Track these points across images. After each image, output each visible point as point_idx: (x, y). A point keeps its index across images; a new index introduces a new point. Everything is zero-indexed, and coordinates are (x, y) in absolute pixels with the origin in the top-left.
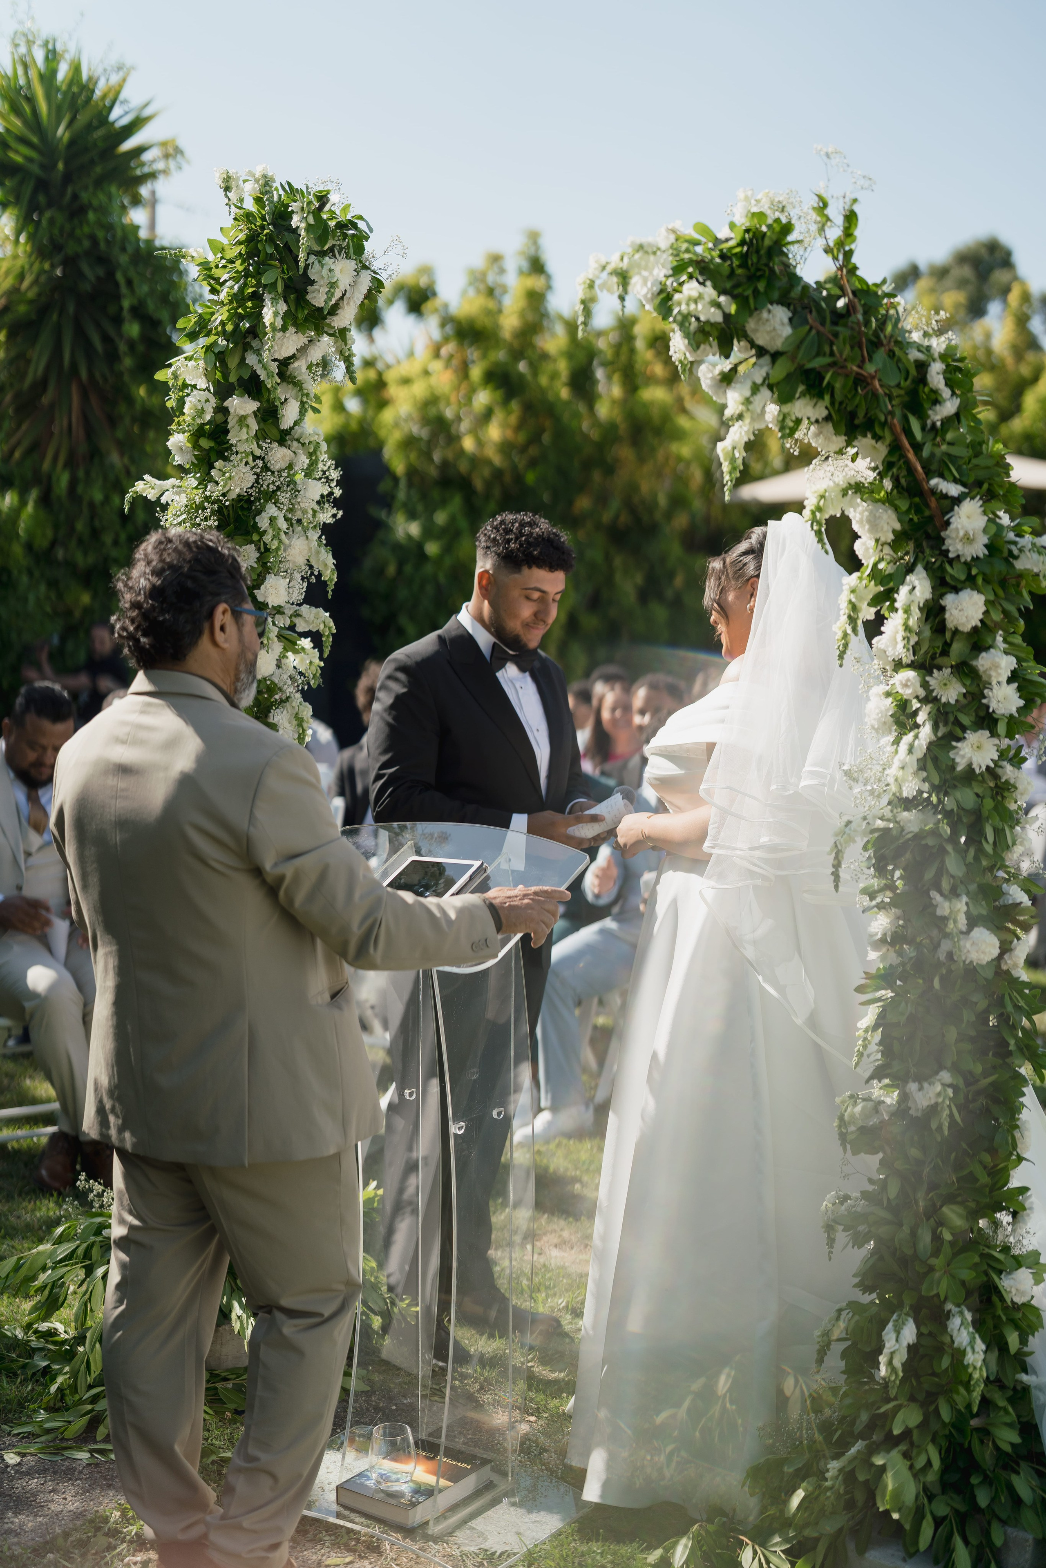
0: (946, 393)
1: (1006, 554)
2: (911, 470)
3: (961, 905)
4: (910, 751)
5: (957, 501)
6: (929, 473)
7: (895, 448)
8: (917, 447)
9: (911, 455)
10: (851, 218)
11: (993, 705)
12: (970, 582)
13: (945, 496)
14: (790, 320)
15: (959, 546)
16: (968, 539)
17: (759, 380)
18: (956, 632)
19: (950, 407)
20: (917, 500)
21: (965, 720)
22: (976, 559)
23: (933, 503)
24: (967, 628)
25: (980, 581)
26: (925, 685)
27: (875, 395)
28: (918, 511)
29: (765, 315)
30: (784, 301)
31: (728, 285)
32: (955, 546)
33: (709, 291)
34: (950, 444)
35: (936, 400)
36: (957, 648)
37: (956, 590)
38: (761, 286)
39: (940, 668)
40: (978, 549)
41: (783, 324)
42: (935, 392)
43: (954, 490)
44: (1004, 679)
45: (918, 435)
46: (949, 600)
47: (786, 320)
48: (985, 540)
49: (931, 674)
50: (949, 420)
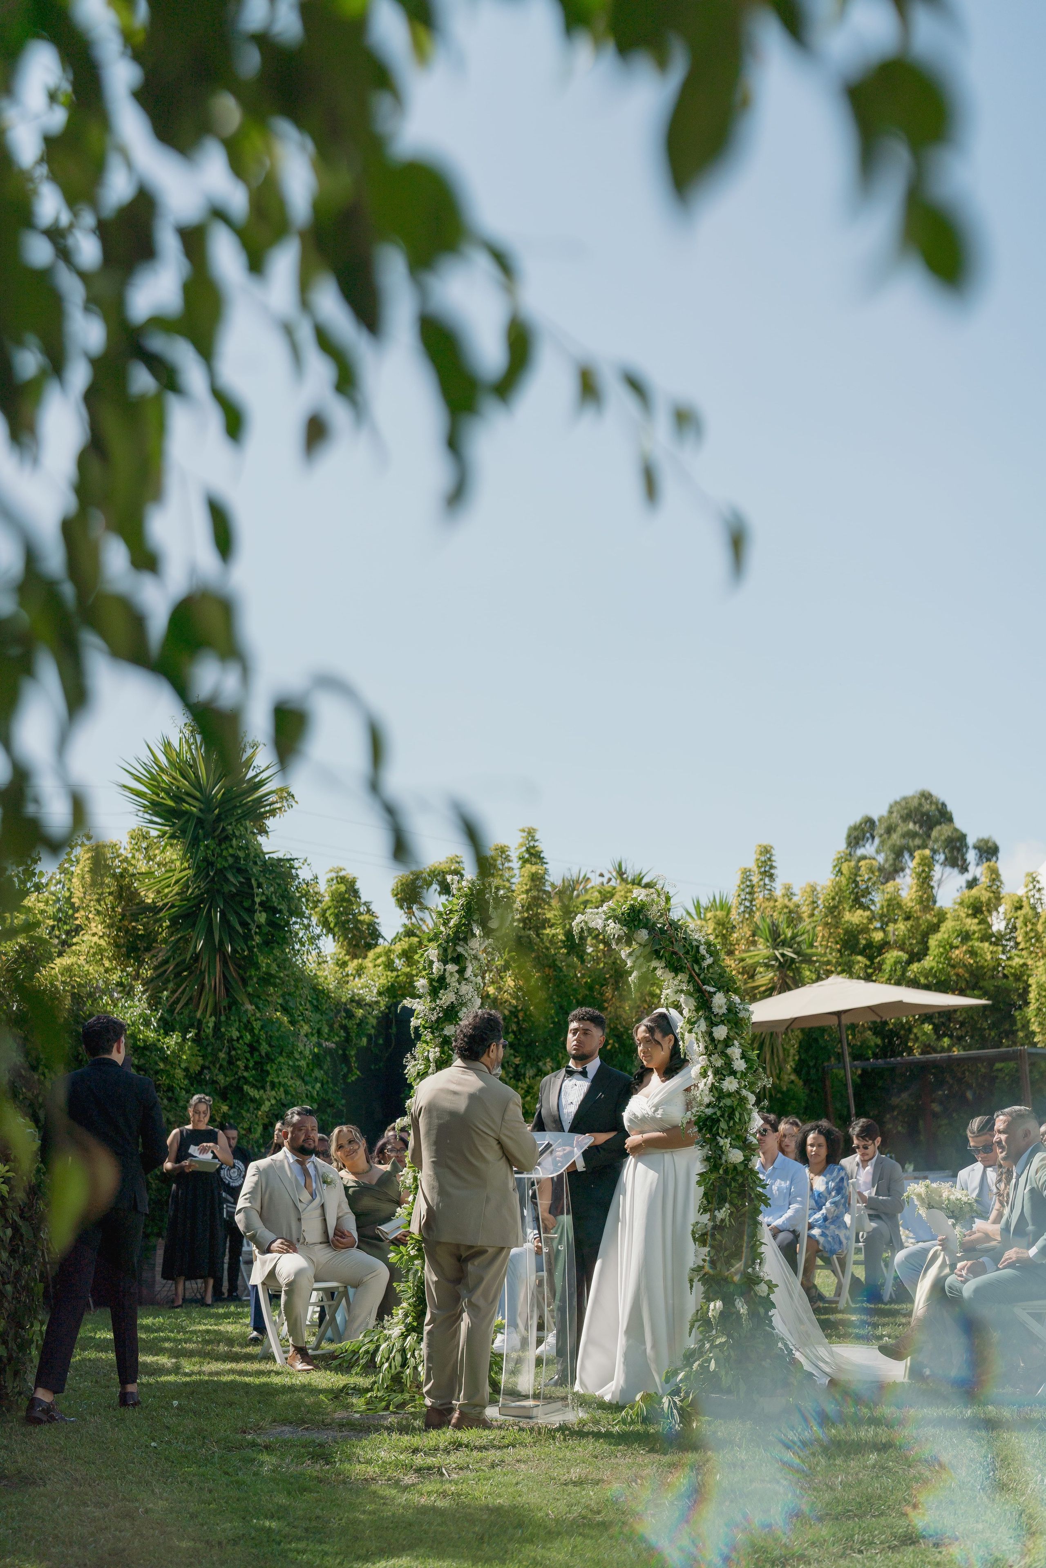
0: (707, 956)
1: (734, 1011)
2: (698, 984)
3: (728, 1141)
4: (707, 1085)
5: (715, 993)
6: (704, 984)
7: (691, 976)
8: (698, 975)
9: (696, 978)
10: (668, 898)
11: (735, 1067)
12: (722, 1022)
13: (709, 992)
16: (720, 1007)
18: (719, 1041)
19: (709, 961)
20: (701, 994)
21: (725, 1073)
22: (724, 1014)
23: (707, 994)
24: (722, 1039)
25: (726, 1022)
26: (709, 1060)
27: (680, 957)
28: (702, 998)
29: (640, 932)
30: (646, 927)
31: (625, 923)
32: (716, 1010)
33: (618, 926)
34: (711, 974)
35: (703, 958)
36: (720, 1046)
37: (717, 1025)
38: (636, 923)
39: (714, 1055)
40: (724, 1010)
42: (704, 956)
43: (712, 990)
44: (738, 1057)
45: (697, 971)
46: (714, 1029)
48: (726, 1007)
49: (711, 1057)
50: (709, 966)
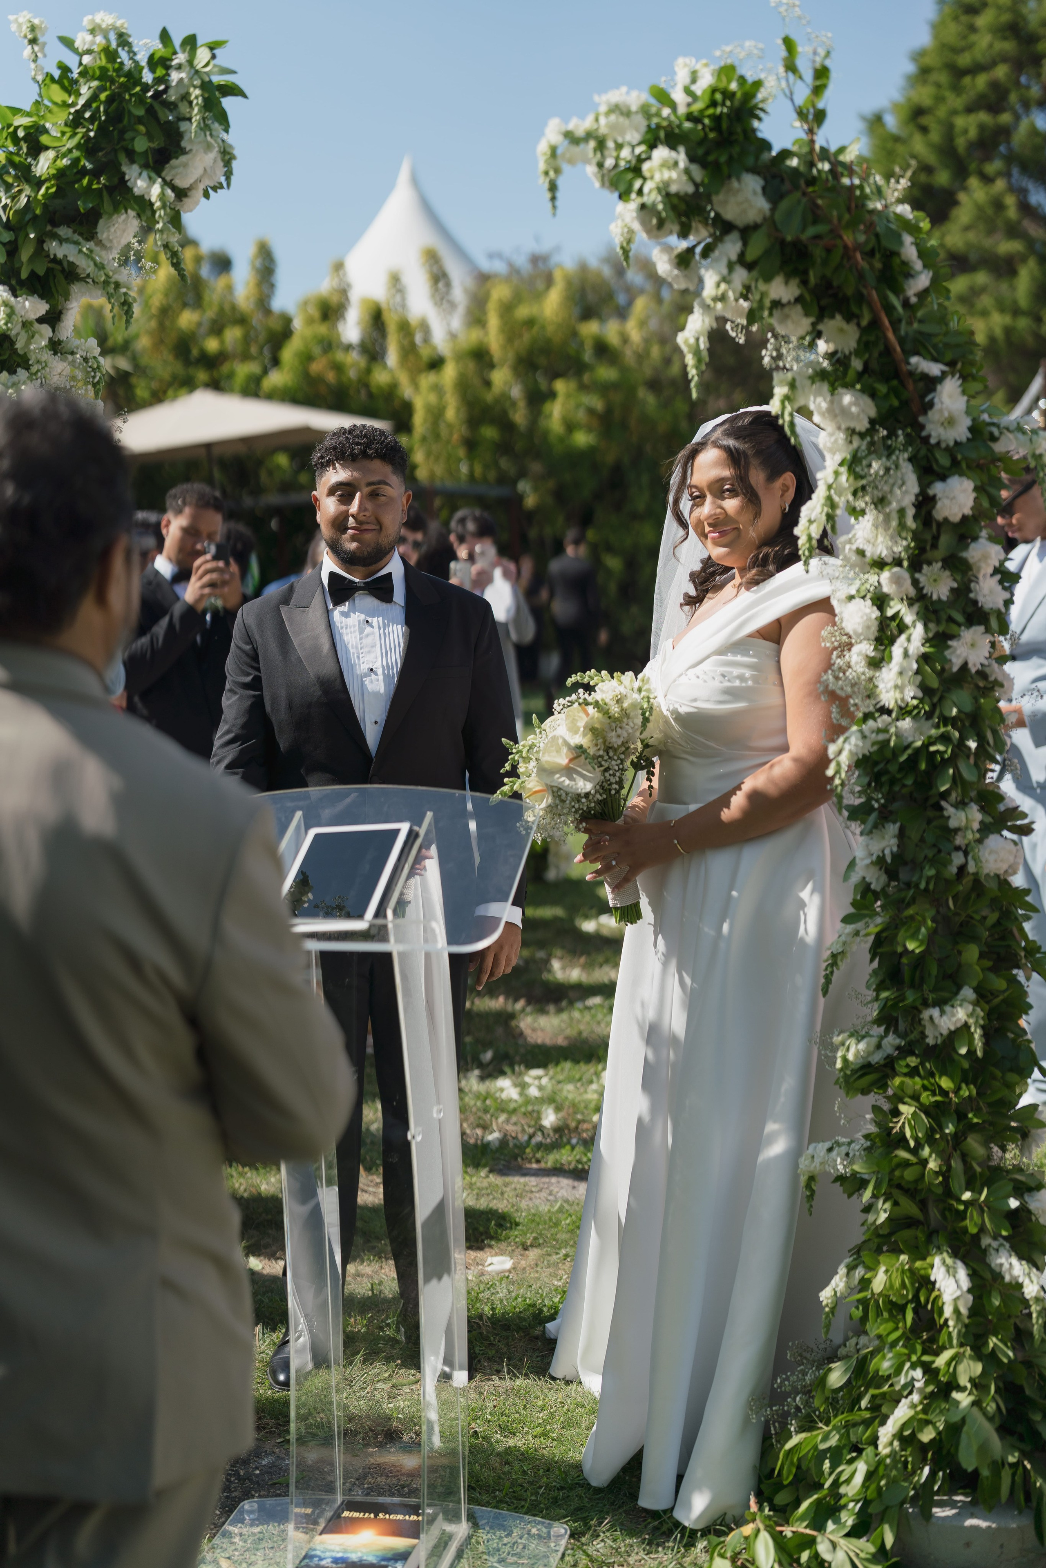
0: (918, 265)
1: (987, 436)
2: (888, 351)
4: (906, 654)
5: (939, 380)
6: (908, 353)
8: (895, 324)
9: (890, 335)
10: (822, 73)
11: (981, 600)
12: (957, 468)
13: (926, 377)
14: (764, 189)
15: (941, 430)
16: (951, 422)
17: (734, 257)
18: (945, 523)
19: (923, 280)
20: (895, 383)
21: (959, 618)
22: (959, 444)
23: (912, 384)
24: (956, 518)
25: (964, 465)
26: (915, 583)
28: (896, 395)
29: (735, 184)
30: (754, 169)
31: (700, 152)
32: (936, 431)
33: (681, 159)
34: (921, 321)
35: (910, 273)
36: (945, 540)
37: (943, 478)
38: (736, 150)
39: (929, 563)
40: (961, 432)
41: (755, 193)
42: (905, 264)
43: (935, 369)
44: (990, 570)
45: (896, 311)
46: (938, 488)
47: (759, 190)
48: (968, 422)
49: (920, 570)
50: (923, 295)
